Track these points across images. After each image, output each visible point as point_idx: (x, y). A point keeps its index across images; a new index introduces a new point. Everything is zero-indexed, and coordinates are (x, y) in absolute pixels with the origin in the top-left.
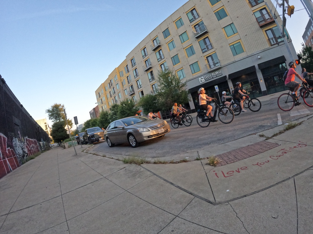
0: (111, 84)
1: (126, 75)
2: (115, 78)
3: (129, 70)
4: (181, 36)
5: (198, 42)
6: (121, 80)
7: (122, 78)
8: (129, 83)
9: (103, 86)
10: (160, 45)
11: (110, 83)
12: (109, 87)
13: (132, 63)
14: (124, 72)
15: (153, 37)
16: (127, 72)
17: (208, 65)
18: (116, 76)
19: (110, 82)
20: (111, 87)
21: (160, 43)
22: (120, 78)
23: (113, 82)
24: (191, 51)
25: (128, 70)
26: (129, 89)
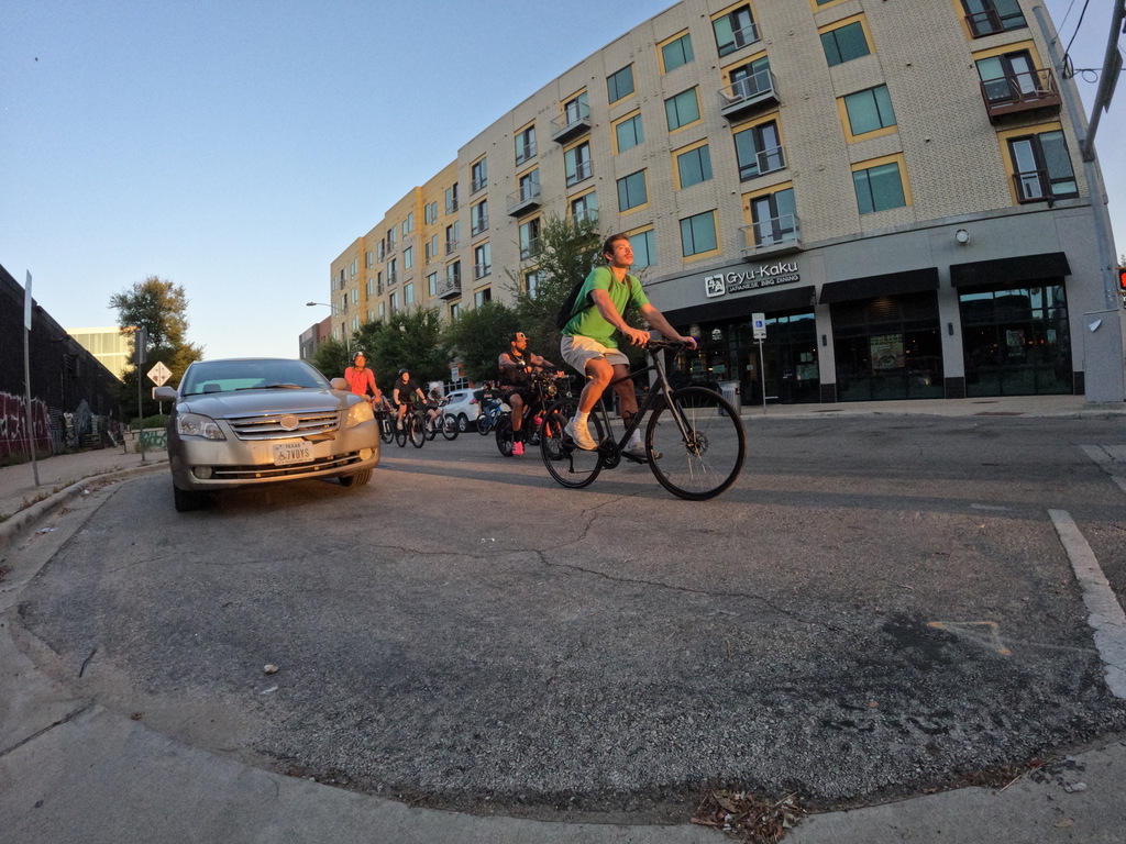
0: (389, 245)
1: (444, 219)
2: (405, 225)
3: (460, 204)
4: (672, 102)
5: (731, 138)
6: (424, 236)
7: (429, 227)
8: (448, 250)
9: (360, 248)
10: (587, 123)
11: (386, 243)
12: (380, 255)
13: (474, 177)
14: (441, 208)
15: (567, 91)
16: (452, 210)
17: (751, 231)
18: (411, 217)
19: (384, 239)
20: (387, 256)
21: (588, 117)
22: (423, 229)
23: (395, 237)
24: (697, 164)
25: (455, 203)
26: (443, 275)
